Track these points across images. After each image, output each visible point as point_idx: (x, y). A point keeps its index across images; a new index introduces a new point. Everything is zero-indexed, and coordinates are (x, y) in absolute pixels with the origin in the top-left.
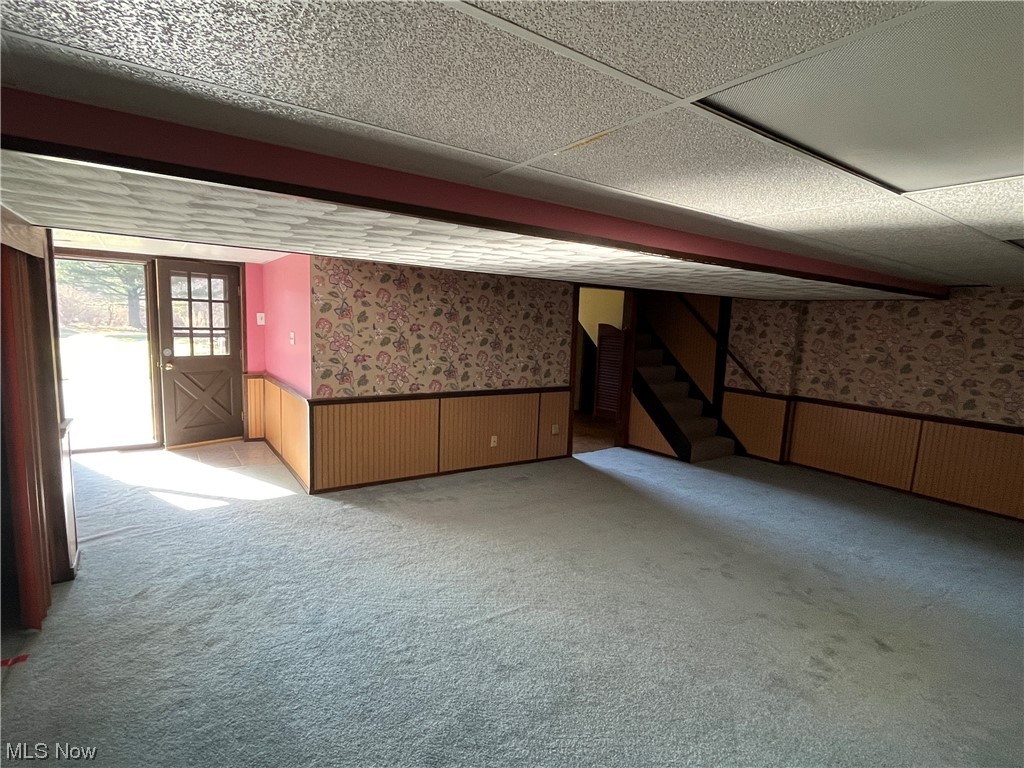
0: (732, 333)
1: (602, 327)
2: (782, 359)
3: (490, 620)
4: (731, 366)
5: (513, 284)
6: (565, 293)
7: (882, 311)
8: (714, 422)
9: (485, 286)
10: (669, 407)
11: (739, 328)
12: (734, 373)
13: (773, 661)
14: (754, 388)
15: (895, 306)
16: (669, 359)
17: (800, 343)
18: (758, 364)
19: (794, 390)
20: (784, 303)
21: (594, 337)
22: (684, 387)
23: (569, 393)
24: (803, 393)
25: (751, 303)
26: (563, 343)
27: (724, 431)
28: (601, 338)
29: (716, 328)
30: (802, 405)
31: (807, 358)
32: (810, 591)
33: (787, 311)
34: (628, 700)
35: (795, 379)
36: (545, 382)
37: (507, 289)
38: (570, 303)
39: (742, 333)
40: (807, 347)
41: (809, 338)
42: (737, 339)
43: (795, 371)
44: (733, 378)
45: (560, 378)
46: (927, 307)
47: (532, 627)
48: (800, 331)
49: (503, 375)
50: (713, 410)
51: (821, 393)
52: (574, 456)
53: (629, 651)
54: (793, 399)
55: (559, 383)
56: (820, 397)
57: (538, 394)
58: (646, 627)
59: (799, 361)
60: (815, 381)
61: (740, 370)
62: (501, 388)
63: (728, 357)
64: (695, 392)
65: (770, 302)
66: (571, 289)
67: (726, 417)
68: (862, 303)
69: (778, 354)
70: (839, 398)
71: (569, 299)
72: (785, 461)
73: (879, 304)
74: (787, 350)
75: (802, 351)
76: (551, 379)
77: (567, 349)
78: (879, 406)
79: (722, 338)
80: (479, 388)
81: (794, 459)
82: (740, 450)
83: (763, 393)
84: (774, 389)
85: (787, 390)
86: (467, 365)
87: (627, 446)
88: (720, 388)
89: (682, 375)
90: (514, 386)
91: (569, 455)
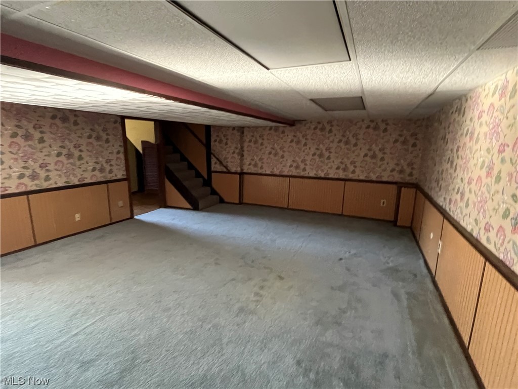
0: (212, 143)
1: (143, 142)
2: (235, 155)
3: (76, 335)
4: (213, 160)
5: (75, 116)
6: (115, 122)
7: (272, 131)
8: (208, 189)
9: (54, 117)
10: (186, 184)
11: (215, 141)
12: (216, 163)
13: (238, 301)
14: (225, 170)
15: (276, 129)
16: (184, 159)
17: (242, 148)
18: (226, 158)
19: (242, 170)
20: (234, 128)
21: (140, 149)
22: (193, 172)
23: (126, 182)
24: (245, 171)
25: (220, 128)
26: (118, 153)
27: (214, 192)
28: (143, 149)
29: (204, 141)
30: (246, 177)
31: (245, 153)
32: (253, 262)
33: (235, 132)
34: (167, 351)
35: (242, 165)
36: (109, 177)
37: (72, 119)
38: (120, 128)
39: (217, 143)
40: (245, 149)
41: (246, 144)
42: (215, 146)
43: (242, 160)
44: (215, 166)
45: (120, 173)
46: (288, 129)
47: (106, 329)
48: (242, 141)
49: (79, 175)
50: (208, 182)
51: (253, 169)
52: (136, 217)
53: (167, 322)
54: (242, 174)
55: (119, 177)
56: (252, 172)
57: (106, 185)
58: (177, 305)
59: (243, 156)
60: (250, 164)
61: (218, 162)
62: (77, 183)
63: (212, 156)
64: (198, 175)
65: (227, 128)
66: (119, 120)
67: (214, 185)
68: (264, 128)
69: (234, 153)
70: (260, 171)
71: (119, 126)
72: (241, 203)
73: (271, 128)
74: (237, 151)
75: (243, 151)
76: (113, 174)
77: (122, 156)
78: (274, 173)
79: (208, 145)
80: (60, 184)
81: (245, 201)
82: (222, 201)
83: (229, 172)
84: (233, 170)
85: (239, 170)
86: (48, 171)
87: (166, 207)
88: (210, 172)
89: (191, 167)
90: (87, 181)
91: (132, 217)
